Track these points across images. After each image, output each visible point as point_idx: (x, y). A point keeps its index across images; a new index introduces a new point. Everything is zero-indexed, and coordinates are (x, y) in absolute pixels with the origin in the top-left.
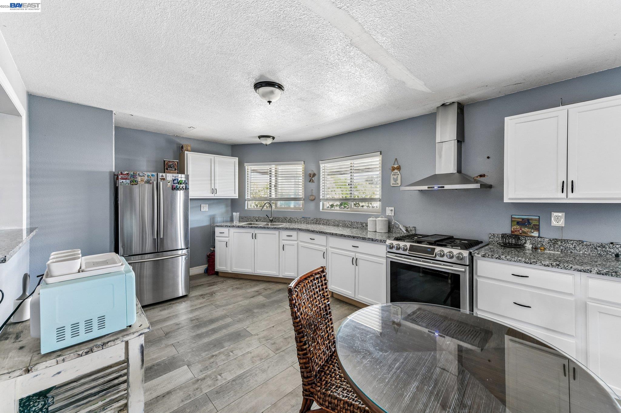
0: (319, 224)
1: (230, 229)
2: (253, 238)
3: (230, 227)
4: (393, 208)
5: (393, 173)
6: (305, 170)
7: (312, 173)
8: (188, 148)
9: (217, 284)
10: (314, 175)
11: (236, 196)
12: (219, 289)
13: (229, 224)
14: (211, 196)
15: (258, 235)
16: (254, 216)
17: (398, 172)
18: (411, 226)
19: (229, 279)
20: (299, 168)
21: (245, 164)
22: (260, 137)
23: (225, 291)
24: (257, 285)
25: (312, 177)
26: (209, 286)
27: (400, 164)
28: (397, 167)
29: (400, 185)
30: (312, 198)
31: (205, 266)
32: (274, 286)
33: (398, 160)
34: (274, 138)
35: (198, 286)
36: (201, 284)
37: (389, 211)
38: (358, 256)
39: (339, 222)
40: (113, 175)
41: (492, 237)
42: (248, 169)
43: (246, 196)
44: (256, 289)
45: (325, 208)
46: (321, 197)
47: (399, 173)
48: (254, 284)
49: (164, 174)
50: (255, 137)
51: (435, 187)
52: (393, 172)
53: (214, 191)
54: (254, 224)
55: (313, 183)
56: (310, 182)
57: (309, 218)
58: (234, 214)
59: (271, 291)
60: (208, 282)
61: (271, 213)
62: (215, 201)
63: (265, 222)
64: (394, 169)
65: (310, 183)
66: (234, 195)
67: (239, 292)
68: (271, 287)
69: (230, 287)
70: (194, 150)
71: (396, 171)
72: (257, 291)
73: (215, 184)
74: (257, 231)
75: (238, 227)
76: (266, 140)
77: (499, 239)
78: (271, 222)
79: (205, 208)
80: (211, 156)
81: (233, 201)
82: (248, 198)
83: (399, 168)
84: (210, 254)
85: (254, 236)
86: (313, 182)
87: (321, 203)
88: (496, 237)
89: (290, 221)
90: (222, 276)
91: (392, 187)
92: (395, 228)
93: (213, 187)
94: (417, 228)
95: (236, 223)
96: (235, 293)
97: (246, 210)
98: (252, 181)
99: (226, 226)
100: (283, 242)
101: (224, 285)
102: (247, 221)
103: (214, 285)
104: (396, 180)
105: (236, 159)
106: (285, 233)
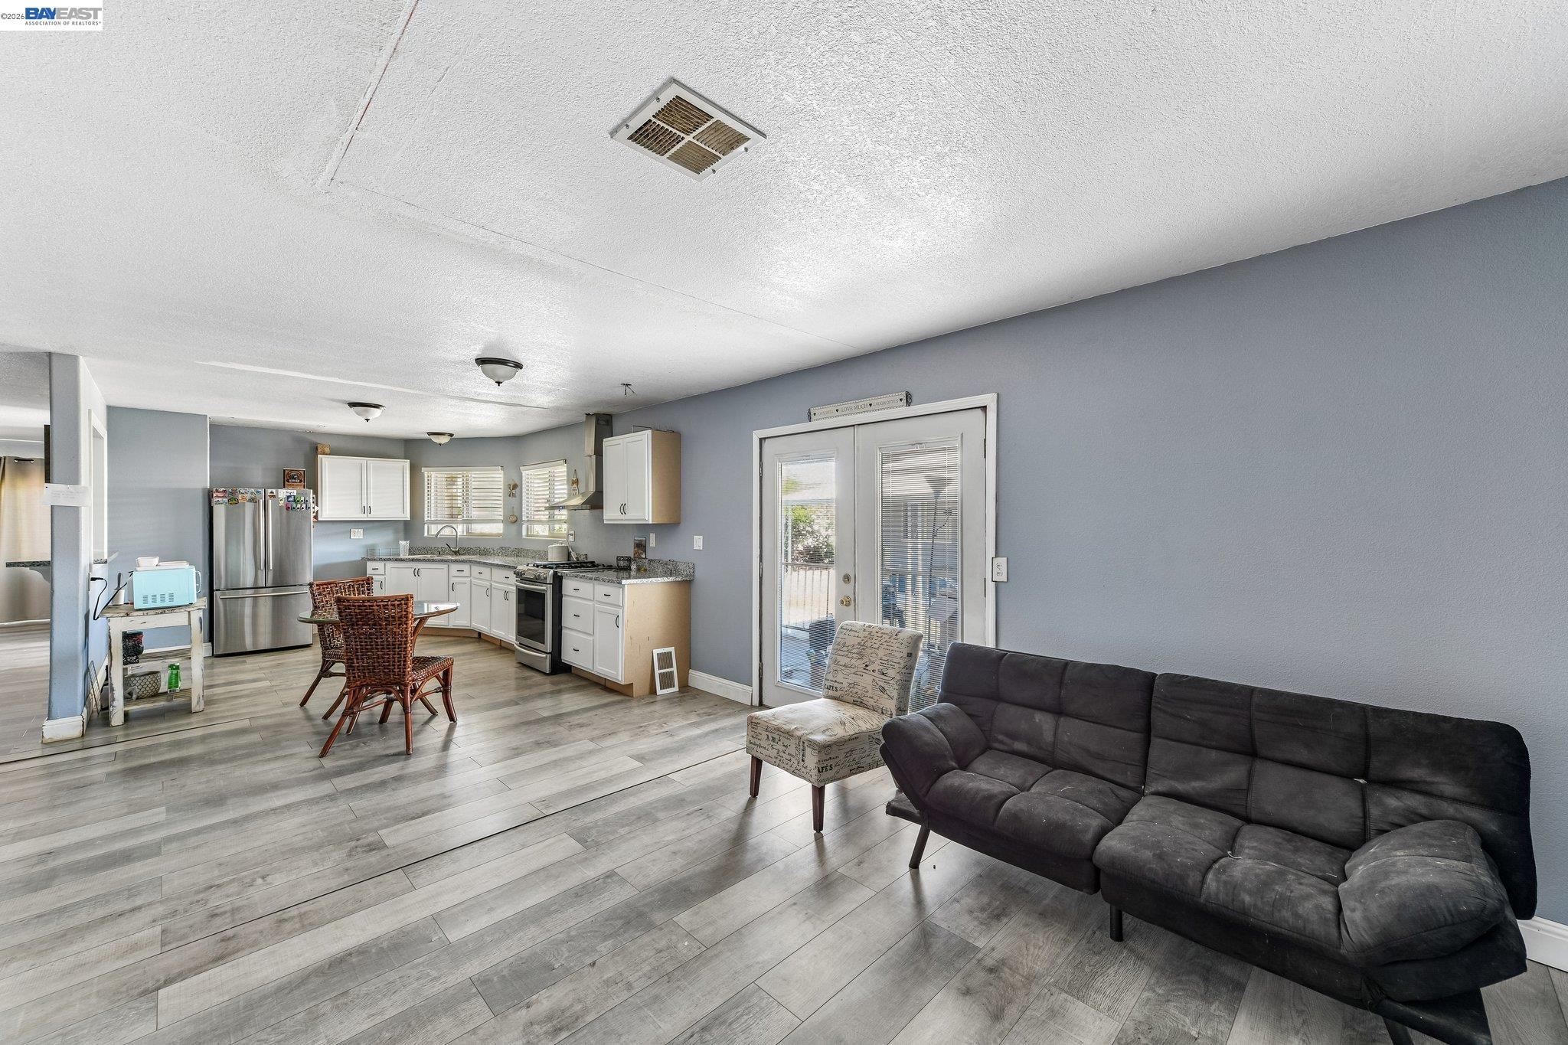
1: (387, 563)
2: (415, 576)
3: (394, 560)
6: (505, 479)
7: (514, 484)
8: (325, 449)
10: (516, 486)
11: (408, 516)
13: (390, 557)
14: (364, 516)
15: (422, 571)
20: (496, 478)
21: (420, 469)
22: (430, 434)
25: (513, 489)
30: (513, 519)
34: (451, 436)
40: (207, 491)
42: (424, 476)
43: (424, 516)
45: (526, 532)
46: (523, 518)
49: (274, 491)
53: (366, 509)
54: (422, 556)
55: (514, 498)
56: (511, 495)
57: (509, 548)
58: (404, 542)
61: (457, 541)
62: (372, 524)
65: (510, 498)
66: (403, 515)
70: (334, 452)
73: (369, 500)
74: (422, 566)
75: (401, 560)
76: (443, 438)
79: (358, 534)
80: (363, 460)
81: (406, 524)
82: (428, 519)
85: (417, 573)
86: (515, 495)
87: (524, 526)
93: (364, 504)
95: (401, 555)
97: (424, 537)
99: (381, 560)
100: (453, 579)
105: (406, 462)
106: (456, 568)
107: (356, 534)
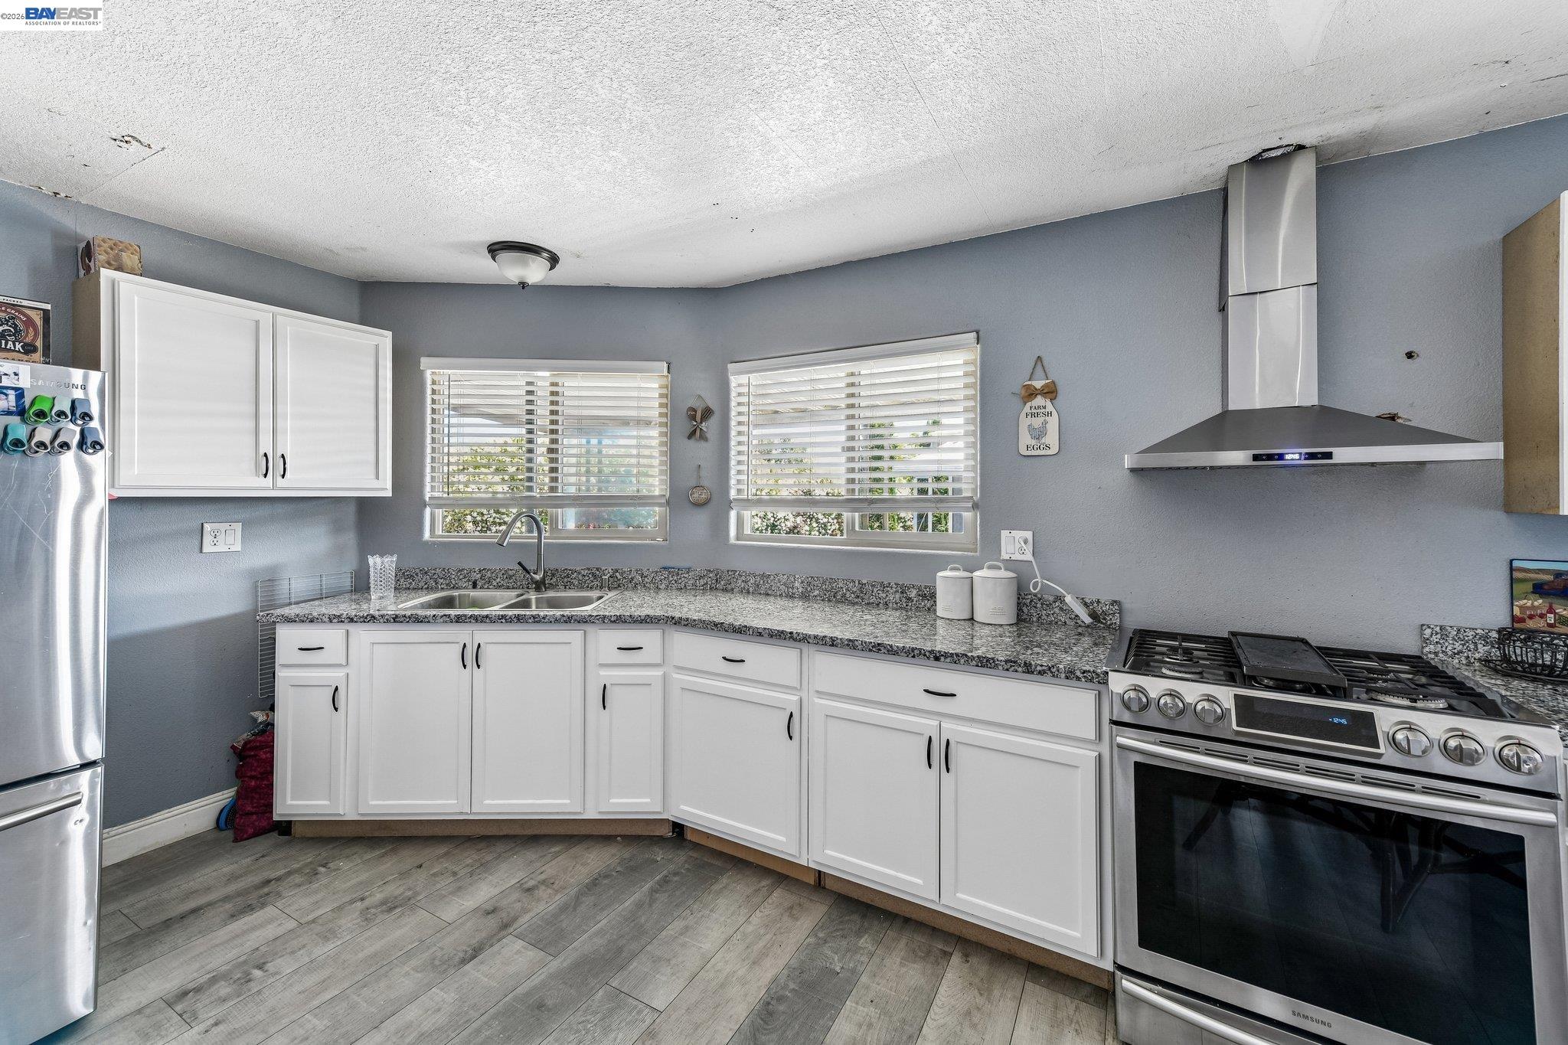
0: (725, 590)
1: (353, 628)
2: (465, 666)
3: (351, 620)
4: (1029, 535)
5: (1027, 409)
6: (671, 397)
7: (699, 407)
8: (120, 258)
9: (279, 895)
10: (707, 413)
11: (383, 486)
12: (292, 924)
13: (345, 608)
14: (262, 487)
15: (487, 653)
16: (461, 566)
17: (1049, 404)
18: (1106, 598)
19: (347, 851)
20: (647, 387)
21: (424, 362)
22: (496, 249)
23: (326, 939)
24: (484, 866)
25: (698, 419)
26: (233, 916)
27: (1053, 376)
28: (1046, 385)
29: (1054, 450)
30: (696, 496)
31: (223, 798)
32: (564, 860)
33: (1045, 363)
34: (554, 260)
35: (168, 924)
36: (192, 904)
37: (1015, 544)
38: (952, 730)
39: (809, 584)
41: (1435, 639)
42: (434, 382)
43: (428, 488)
44: (484, 891)
45: (747, 531)
46: (733, 494)
47: (1050, 407)
48: (469, 861)
50: (470, 248)
51: (1288, 457)
52: (1029, 405)
53: (269, 464)
54: (463, 603)
55: (703, 444)
56: (690, 437)
57: (689, 570)
58: (374, 561)
59: (559, 899)
60: (232, 888)
61: (539, 554)
62: (280, 509)
63: (508, 588)
64: (1031, 394)
65: (692, 442)
66: (376, 484)
67: (398, 933)
68: (550, 870)
69: (352, 902)
71: (1039, 401)
72: (489, 907)
73: (279, 438)
74: (483, 635)
75: (396, 619)
76: (525, 264)
77: (1463, 645)
78: (538, 589)
79: (224, 538)
80: (264, 312)
81: (366, 510)
82: (436, 494)
83: (1050, 392)
84: (246, 744)
85: (472, 658)
86: (703, 437)
87: (733, 514)
88: (1454, 639)
89: (617, 582)
90: (308, 835)
91: (1022, 458)
92: (1039, 605)
93: (266, 446)
94: (1127, 605)
95: (382, 600)
96: (377, 946)
97: (427, 542)
98: (453, 430)
99: (336, 619)
100: (603, 672)
101: (316, 892)
102: (430, 589)
103: (263, 905)
104: (1039, 434)
105: (382, 336)
106: (608, 640)
107: (221, 537)
